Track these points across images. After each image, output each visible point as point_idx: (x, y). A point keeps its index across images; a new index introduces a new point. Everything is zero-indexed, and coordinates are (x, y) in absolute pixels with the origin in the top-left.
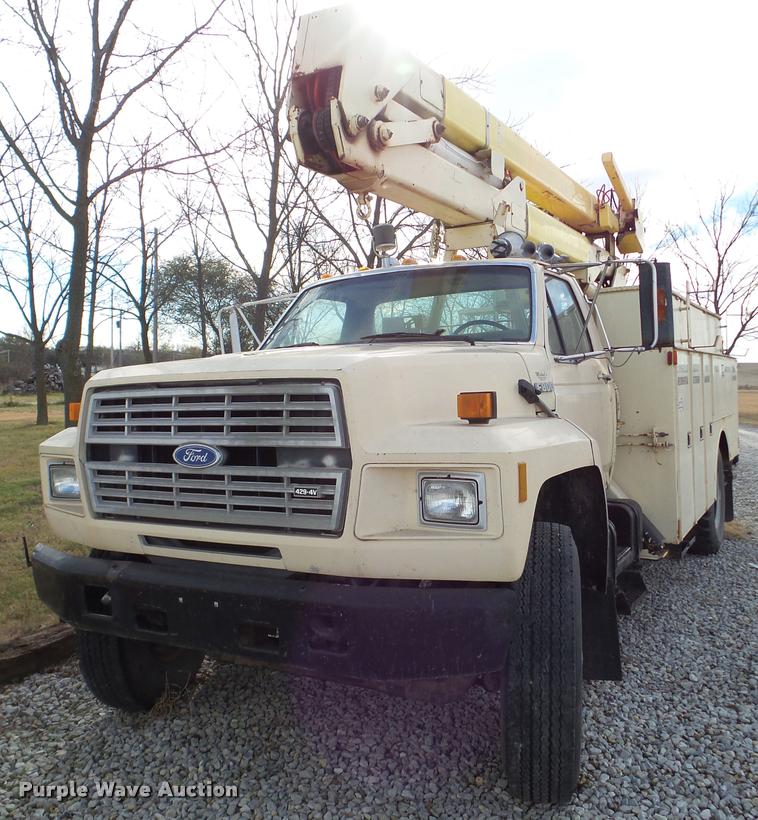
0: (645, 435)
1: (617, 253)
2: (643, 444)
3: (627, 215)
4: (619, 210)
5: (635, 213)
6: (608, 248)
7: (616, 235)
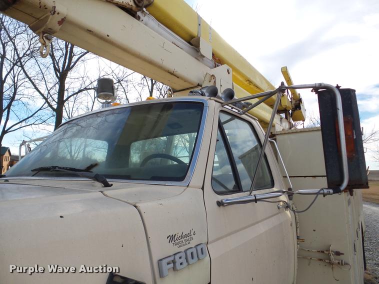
0: (323, 252)
1: (291, 121)
2: (321, 260)
3: (296, 102)
4: (291, 99)
5: (300, 100)
6: (286, 118)
7: (290, 112)
